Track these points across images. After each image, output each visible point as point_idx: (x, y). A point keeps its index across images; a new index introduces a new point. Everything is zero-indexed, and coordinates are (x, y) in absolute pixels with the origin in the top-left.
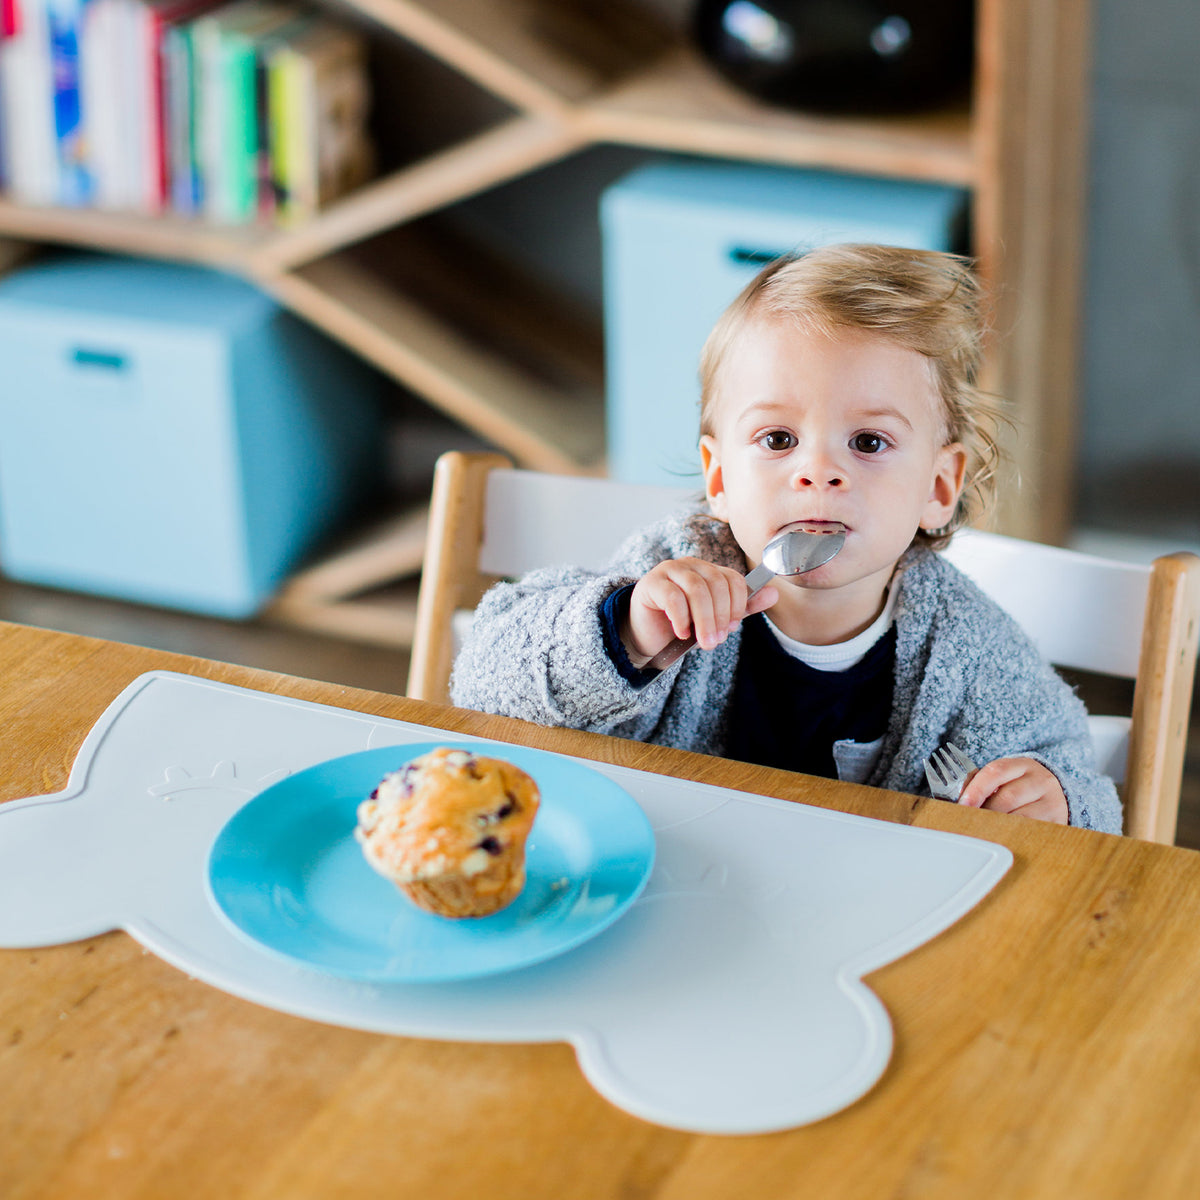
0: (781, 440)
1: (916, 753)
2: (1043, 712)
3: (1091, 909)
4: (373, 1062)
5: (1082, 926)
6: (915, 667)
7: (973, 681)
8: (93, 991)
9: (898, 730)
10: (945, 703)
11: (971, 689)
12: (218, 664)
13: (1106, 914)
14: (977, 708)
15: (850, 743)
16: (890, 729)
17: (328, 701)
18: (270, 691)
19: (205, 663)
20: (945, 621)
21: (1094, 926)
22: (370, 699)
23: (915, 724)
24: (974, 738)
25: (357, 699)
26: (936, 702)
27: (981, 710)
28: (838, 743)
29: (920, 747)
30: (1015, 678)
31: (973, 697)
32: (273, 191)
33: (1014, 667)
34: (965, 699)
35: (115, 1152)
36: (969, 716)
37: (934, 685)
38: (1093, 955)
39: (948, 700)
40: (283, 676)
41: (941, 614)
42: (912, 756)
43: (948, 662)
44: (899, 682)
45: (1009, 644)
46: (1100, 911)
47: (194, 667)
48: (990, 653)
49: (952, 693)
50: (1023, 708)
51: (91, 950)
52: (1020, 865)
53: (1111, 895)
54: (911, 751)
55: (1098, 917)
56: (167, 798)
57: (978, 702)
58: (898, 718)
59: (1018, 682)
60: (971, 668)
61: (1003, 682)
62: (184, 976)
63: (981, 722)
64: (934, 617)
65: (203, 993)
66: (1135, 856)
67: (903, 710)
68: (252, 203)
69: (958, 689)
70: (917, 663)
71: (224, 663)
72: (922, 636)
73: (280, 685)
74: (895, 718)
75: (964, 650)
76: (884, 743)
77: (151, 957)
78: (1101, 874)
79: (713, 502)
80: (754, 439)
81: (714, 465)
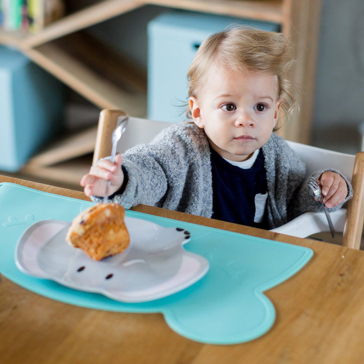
0: (231, 107)
5: (336, 278)
12: (25, 181)
13: (344, 274)
17: (65, 195)
18: (44, 191)
19: (20, 181)
21: (340, 278)
22: (80, 194)
25: (75, 194)
32: (28, 19)
38: (340, 288)
40: (48, 185)
46: (342, 273)
47: (16, 181)
52: (315, 256)
53: (346, 268)
55: (341, 275)
68: (20, 24)
71: (27, 181)
73: (47, 188)
79: (195, 120)
80: (220, 106)
81: (195, 107)
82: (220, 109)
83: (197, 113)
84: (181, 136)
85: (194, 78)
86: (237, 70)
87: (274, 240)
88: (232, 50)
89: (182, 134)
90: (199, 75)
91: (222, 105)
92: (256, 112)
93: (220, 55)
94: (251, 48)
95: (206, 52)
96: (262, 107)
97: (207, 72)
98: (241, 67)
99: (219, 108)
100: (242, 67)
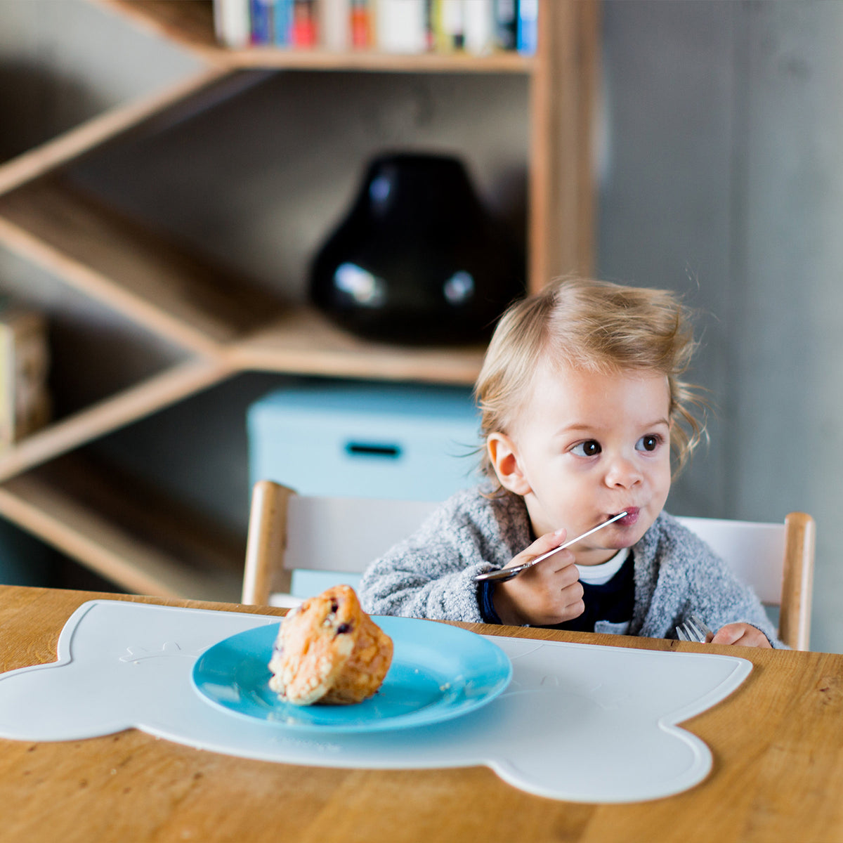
1: (656, 627)
2: (741, 599)
3: (816, 687)
4: (350, 783)
5: (814, 696)
6: (649, 573)
7: (693, 580)
8: (129, 759)
9: (641, 615)
10: (675, 592)
11: (692, 586)
13: (828, 689)
14: (698, 597)
15: (606, 623)
16: (634, 615)
17: (229, 610)
18: (184, 607)
20: (667, 543)
21: (822, 695)
23: (655, 605)
24: (701, 616)
26: (669, 591)
27: (701, 598)
28: (598, 623)
29: (658, 623)
30: (718, 578)
31: (695, 590)
33: (716, 573)
34: (689, 592)
35: (186, 834)
36: (695, 602)
37: (667, 580)
38: (826, 708)
39: (677, 590)
40: (189, 600)
41: (663, 539)
42: (653, 630)
43: (675, 566)
44: (639, 583)
45: (710, 558)
46: (823, 688)
48: (700, 563)
49: (680, 586)
50: (727, 596)
51: (116, 739)
52: (758, 670)
53: (827, 680)
54: (652, 626)
55: (823, 690)
56: (135, 662)
57: (699, 593)
58: (640, 607)
59: (721, 581)
60: (690, 571)
61: (711, 581)
62: (193, 749)
63: (702, 606)
64: (659, 541)
65: (211, 757)
66: (835, 661)
67: (644, 601)
69: (684, 584)
70: (651, 570)
72: (653, 554)
73: (189, 604)
74: (637, 608)
75: (684, 559)
76: (630, 625)
77: (162, 741)
78: (815, 671)
79: (507, 480)
80: (568, 448)
81: (502, 453)
82: (568, 455)
83: (510, 464)
84: (471, 513)
85: (499, 393)
86: (598, 370)
87: (674, 651)
88: (580, 330)
89: (471, 510)
90: (510, 386)
91: (573, 445)
92: (641, 454)
93: (555, 342)
94: (618, 323)
95: (521, 338)
96: (651, 442)
97: (530, 379)
98: (605, 364)
99: (566, 452)
100: (608, 362)
